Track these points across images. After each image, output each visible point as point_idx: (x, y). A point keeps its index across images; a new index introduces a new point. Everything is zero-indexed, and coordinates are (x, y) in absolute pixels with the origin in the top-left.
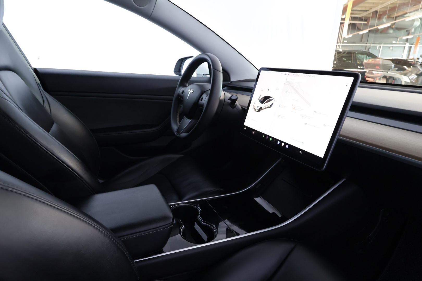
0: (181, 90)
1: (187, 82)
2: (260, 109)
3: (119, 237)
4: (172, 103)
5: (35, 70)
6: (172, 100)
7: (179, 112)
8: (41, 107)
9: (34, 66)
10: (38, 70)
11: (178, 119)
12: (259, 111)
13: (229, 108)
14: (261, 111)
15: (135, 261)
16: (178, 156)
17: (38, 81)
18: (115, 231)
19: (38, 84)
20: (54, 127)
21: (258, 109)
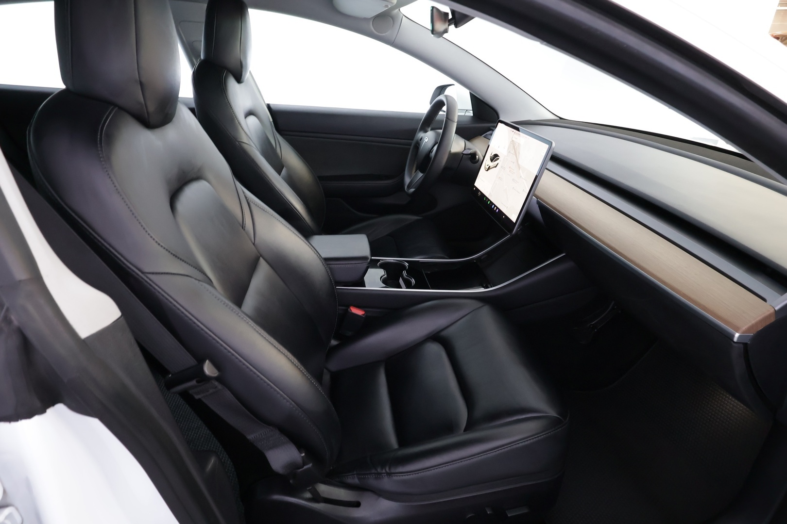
0: (421, 135)
1: (429, 126)
2: (489, 168)
3: (328, 264)
4: (410, 149)
5: (269, 106)
6: (410, 145)
7: (416, 163)
8: (274, 150)
9: (267, 102)
10: (272, 106)
11: (414, 171)
12: (487, 170)
13: (469, 163)
14: (489, 171)
15: (337, 287)
16: (415, 218)
17: (271, 120)
18: (327, 260)
19: (271, 122)
20: (284, 171)
21: (488, 167)
